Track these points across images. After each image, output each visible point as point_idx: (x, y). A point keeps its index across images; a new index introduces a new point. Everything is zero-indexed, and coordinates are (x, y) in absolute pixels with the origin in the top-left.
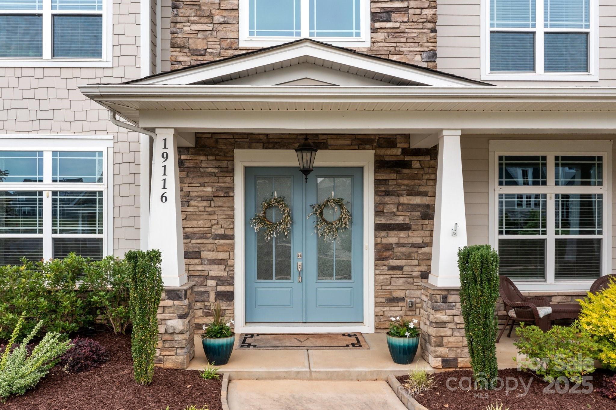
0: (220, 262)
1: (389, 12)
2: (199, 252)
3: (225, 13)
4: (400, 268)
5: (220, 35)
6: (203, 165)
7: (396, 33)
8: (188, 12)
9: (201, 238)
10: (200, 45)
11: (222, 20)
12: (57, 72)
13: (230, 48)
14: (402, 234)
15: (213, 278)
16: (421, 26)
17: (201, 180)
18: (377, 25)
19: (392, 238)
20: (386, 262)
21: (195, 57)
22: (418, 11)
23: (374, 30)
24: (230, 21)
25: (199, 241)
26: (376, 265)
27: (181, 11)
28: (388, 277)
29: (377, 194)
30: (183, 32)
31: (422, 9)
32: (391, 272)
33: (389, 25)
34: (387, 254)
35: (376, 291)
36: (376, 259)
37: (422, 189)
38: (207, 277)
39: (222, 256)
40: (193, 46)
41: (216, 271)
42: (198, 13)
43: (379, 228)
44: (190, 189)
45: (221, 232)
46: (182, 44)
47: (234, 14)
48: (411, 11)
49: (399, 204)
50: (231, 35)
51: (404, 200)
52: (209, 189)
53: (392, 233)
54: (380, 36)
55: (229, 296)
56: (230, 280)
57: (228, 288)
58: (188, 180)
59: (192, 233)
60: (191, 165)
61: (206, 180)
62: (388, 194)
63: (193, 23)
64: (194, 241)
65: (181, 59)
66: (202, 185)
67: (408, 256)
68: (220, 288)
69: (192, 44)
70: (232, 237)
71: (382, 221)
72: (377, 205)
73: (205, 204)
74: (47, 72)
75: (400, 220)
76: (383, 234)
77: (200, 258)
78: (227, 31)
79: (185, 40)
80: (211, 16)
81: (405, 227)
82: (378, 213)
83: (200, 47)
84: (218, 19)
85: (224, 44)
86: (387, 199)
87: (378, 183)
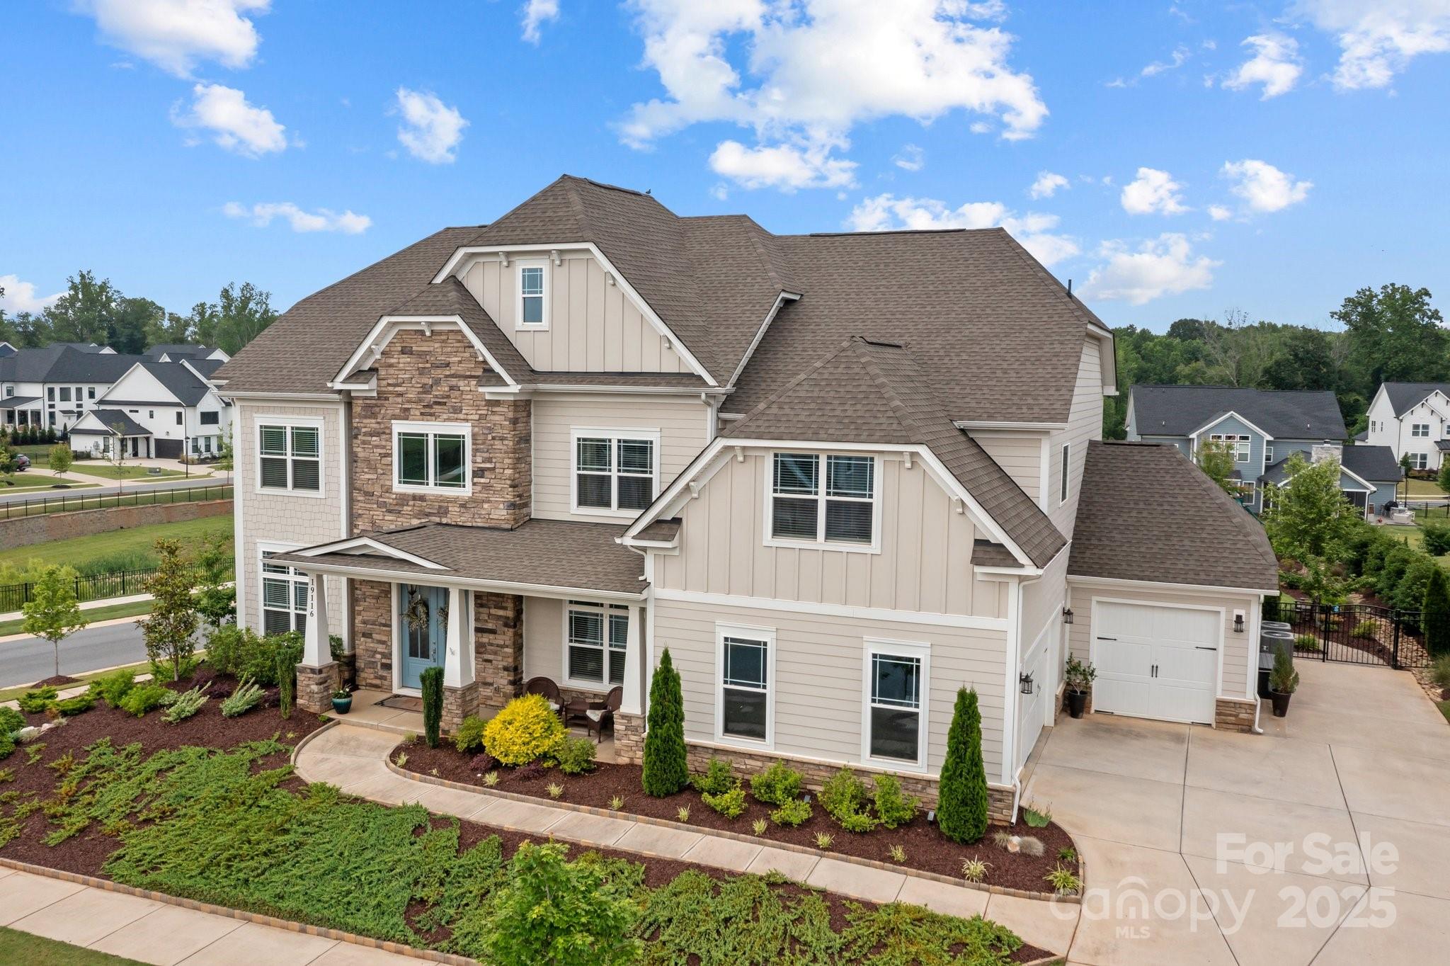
1: (483, 470)
2: (371, 634)
3: (384, 467)
4: (490, 661)
5: (382, 482)
7: (486, 487)
11: (382, 472)
12: (295, 500)
13: (387, 492)
14: (492, 636)
15: (379, 653)
18: (475, 480)
19: (485, 639)
20: (481, 655)
21: (368, 497)
23: (474, 484)
24: (387, 473)
27: (359, 464)
28: (483, 666)
30: (360, 479)
32: (484, 663)
33: (483, 480)
34: (483, 650)
36: (476, 653)
38: (376, 652)
39: (384, 638)
40: (366, 490)
41: (381, 648)
42: (369, 466)
45: (383, 621)
46: (360, 488)
47: (389, 467)
49: (489, 614)
50: (388, 483)
51: (493, 611)
53: (485, 635)
54: (478, 488)
56: (388, 656)
57: (388, 661)
63: (366, 473)
67: (495, 653)
68: (384, 661)
69: (366, 488)
71: (479, 625)
72: (476, 613)
74: (290, 499)
75: (490, 626)
76: (480, 635)
78: (384, 480)
79: (361, 485)
81: (493, 632)
83: (369, 490)
84: (380, 471)
85: (384, 489)
86: (482, 610)
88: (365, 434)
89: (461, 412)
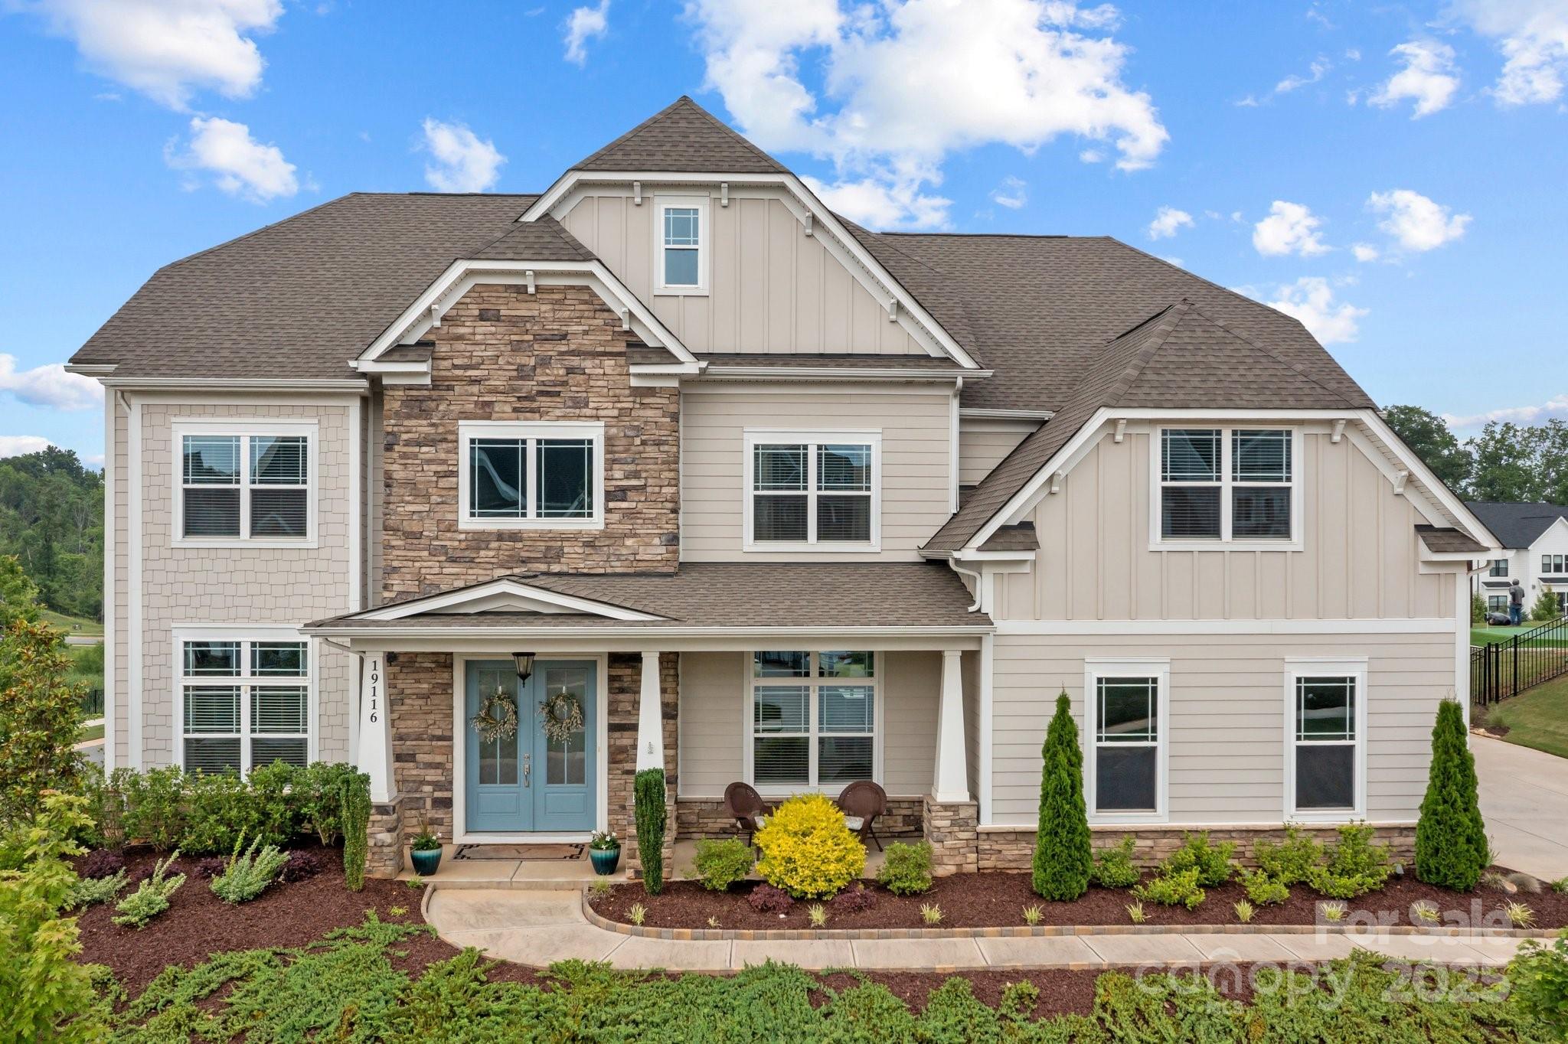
0: (437, 766)
1: (624, 490)
2: (414, 755)
3: (444, 493)
5: (438, 516)
6: (419, 660)
7: (631, 514)
8: (402, 491)
9: (416, 740)
10: (415, 527)
11: (439, 500)
12: (255, 554)
13: (449, 531)
15: (429, 783)
16: (660, 506)
17: (416, 676)
18: (611, 505)
20: (620, 766)
21: (410, 541)
22: (657, 489)
23: (608, 511)
24: (449, 501)
25: (414, 743)
26: (609, 770)
27: (394, 490)
28: (622, 782)
29: (611, 690)
30: (396, 513)
31: (661, 487)
32: (625, 776)
33: (624, 505)
34: (621, 757)
35: (610, 798)
36: (609, 763)
38: (423, 782)
39: (439, 759)
40: (408, 529)
41: (432, 775)
42: (414, 492)
43: (611, 728)
44: (402, 686)
45: (439, 732)
46: (395, 527)
47: (452, 493)
48: (649, 489)
50: (449, 516)
52: (425, 686)
53: (627, 734)
54: (615, 517)
55: (447, 803)
56: (448, 785)
57: (446, 794)
58: (402, 676)
59: (407, 734)
60: (405, 660)
61: (422, 675)
62: (622, 691)
63: (408, 503)
64: (408, 743)
65: (394, 543)
66: (418, 681)
68: (438, 794)
69: (407, 526)
70: (450, 738)
71: (617, 720)
72: (610, 703)
73: (421, 702)
74: (245, 554)
76: (617, 734)
77: (414, 761)
78: (444, 512)
79: (398, 522)
80: (428, 496)
82: (612, 712)
83: (415, 529)
84: (434, 499)
85: (442, 527)
86: (621, 697)
87: (612, 679)
88: (408, 443)
89: (586, 405)
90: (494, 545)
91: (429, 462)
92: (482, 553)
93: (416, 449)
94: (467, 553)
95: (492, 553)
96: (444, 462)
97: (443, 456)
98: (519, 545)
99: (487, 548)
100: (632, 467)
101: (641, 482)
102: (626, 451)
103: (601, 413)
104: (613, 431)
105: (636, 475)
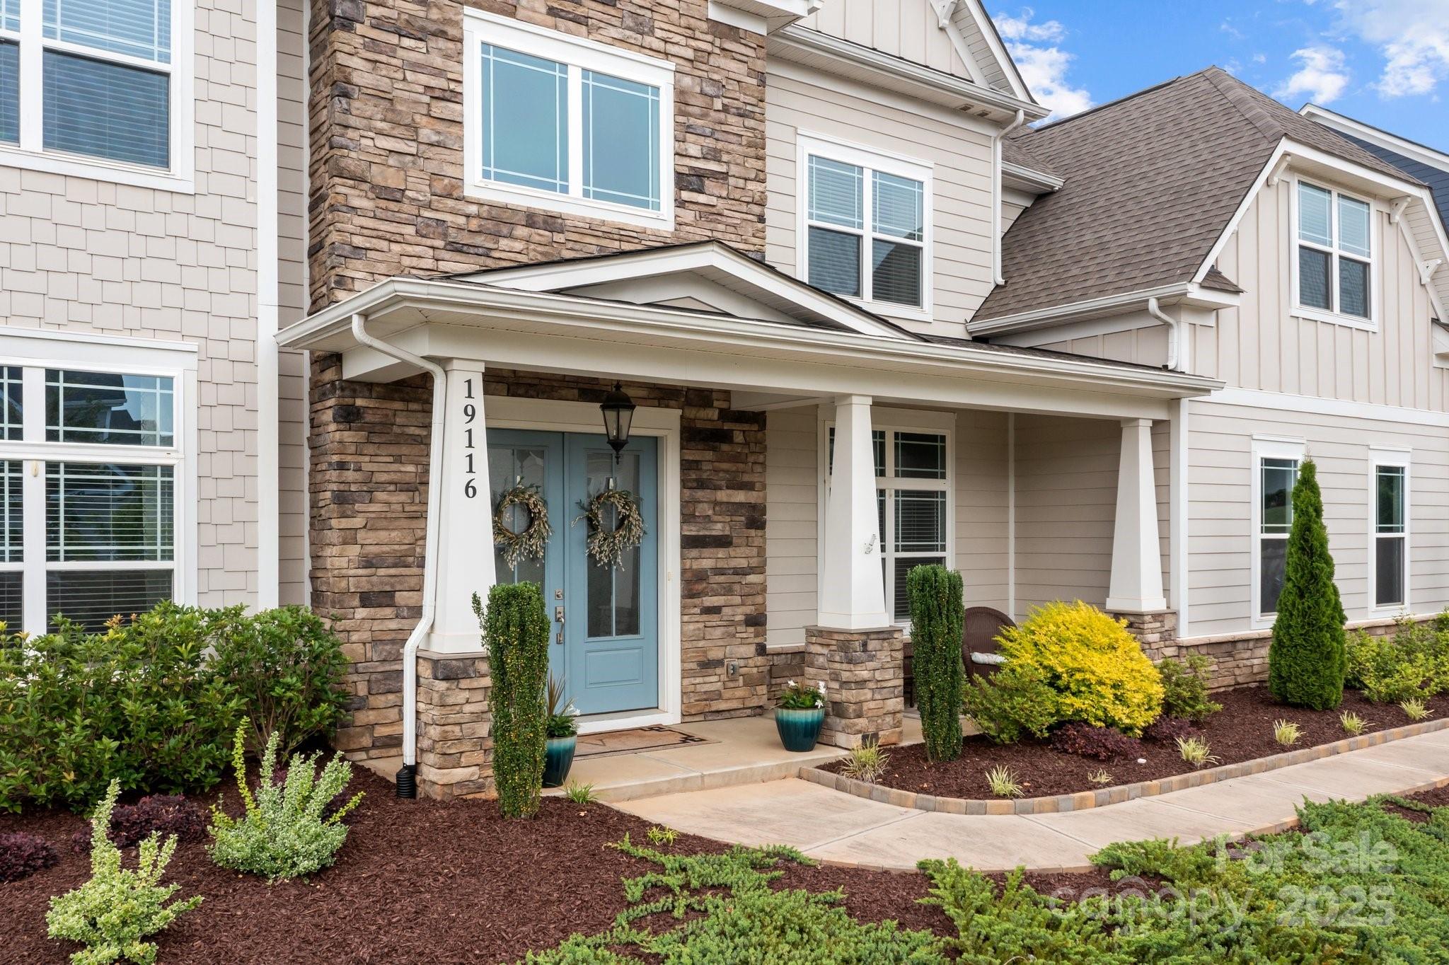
2: (391, 594)
3: (441, 126)
4: (716, 610)
5: (432, 167)
6: (398, 420)
8: (369, 109)
9: (395, 566)
10: (394, 181)
11: (434, 138)
12: (57, 185)
13: (449, 196)
16: (744, 208)
17: (394, 450)
19: (706, 560)
20: (696, 601)
21: (383, 204)
22: (741, 183)
24: (449, 143)
25: (393, 571)
26: (683, 607)
27: (356, 104)
28: (701, 625)
29: (684, 484)
30: (359, 148)
31: (746, 179)
32: (705, 617)
33: (701, 198)
34: (700, 587)
35: (684, 651)
36: (683, 597)
37: (746, 478)
40: (379, 180)
42: (390, 116)
43: (689, 543)
44: (374, 467)
46: (359, 173)
47: (454, 129)
48: (732, 181)
49: (716, 503)
50: (450, 170)
51: (723, 495)
52: (411, 468)
53: (707, 552)
54: (688, 216)
58: (371, 449)
59: (377, 555)
60: (377, 419)
61: (405, 450)
62: (702, 485)
63: (380, 133)
64: (382, 572)
65: (356, 202)
66: (398, 459)
67: (729, 591)
69: (377, 175)
73: (403, 497)
75: (718, 529)
77: (391, 605)
78: (444, 161)
79: (364, 165)
80: (415, 128)
81: (723, 542)
82: (687, 518)
83: (392, 183)
84: (426, 134)
85: (439, 186)
87: (686, 466)
88: (378, 24)
89: (651, 32)
90: (521, 231)
91: (416, 67)
92: (504, 243)
93: (394, 39)
94: (479, 240)
95: (519, 246)
96: (439, 72)
97: (438, 61)
98: (559, 238)
99: (510, 236)
100: (709, 142)
101: (723, 168)
102: (703, 116)
103: (672, 49)
104: (687, 81)
105: (714, 155)
